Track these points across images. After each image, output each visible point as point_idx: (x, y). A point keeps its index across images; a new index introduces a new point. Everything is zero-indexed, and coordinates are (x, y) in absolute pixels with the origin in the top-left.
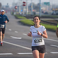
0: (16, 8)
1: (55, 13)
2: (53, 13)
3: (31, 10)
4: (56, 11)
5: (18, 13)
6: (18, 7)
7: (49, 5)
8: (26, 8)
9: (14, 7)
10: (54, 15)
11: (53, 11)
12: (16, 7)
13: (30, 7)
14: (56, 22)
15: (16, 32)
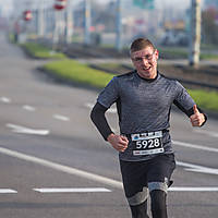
0: (26, 19)
1: (173, 39)
2: (167, 38)
3: (83, 25)
4: (177, 31)
5: (34, 36)
6: (37, 12)
7: (152, 7)
8: (66, 19)
9: (20, 13)
10: (172, 45)
11: (167, 30)
12: (26, 13)
13: (80, 14)
14: (180, 71)
15: (27, 108)
